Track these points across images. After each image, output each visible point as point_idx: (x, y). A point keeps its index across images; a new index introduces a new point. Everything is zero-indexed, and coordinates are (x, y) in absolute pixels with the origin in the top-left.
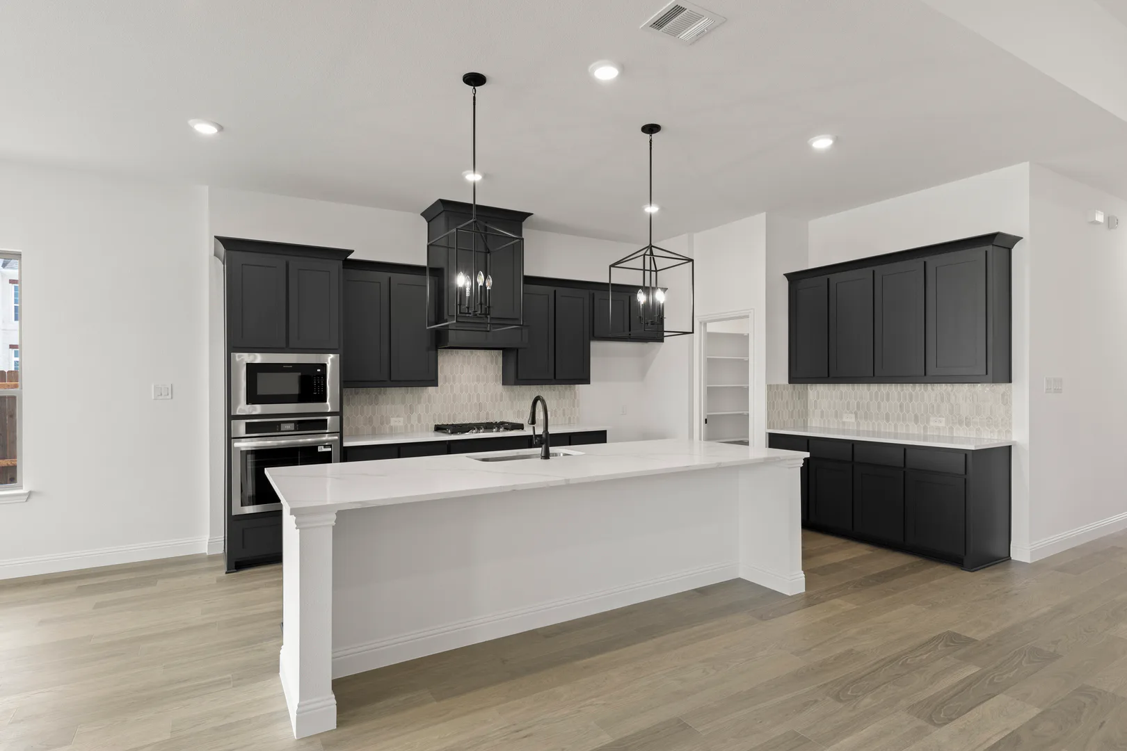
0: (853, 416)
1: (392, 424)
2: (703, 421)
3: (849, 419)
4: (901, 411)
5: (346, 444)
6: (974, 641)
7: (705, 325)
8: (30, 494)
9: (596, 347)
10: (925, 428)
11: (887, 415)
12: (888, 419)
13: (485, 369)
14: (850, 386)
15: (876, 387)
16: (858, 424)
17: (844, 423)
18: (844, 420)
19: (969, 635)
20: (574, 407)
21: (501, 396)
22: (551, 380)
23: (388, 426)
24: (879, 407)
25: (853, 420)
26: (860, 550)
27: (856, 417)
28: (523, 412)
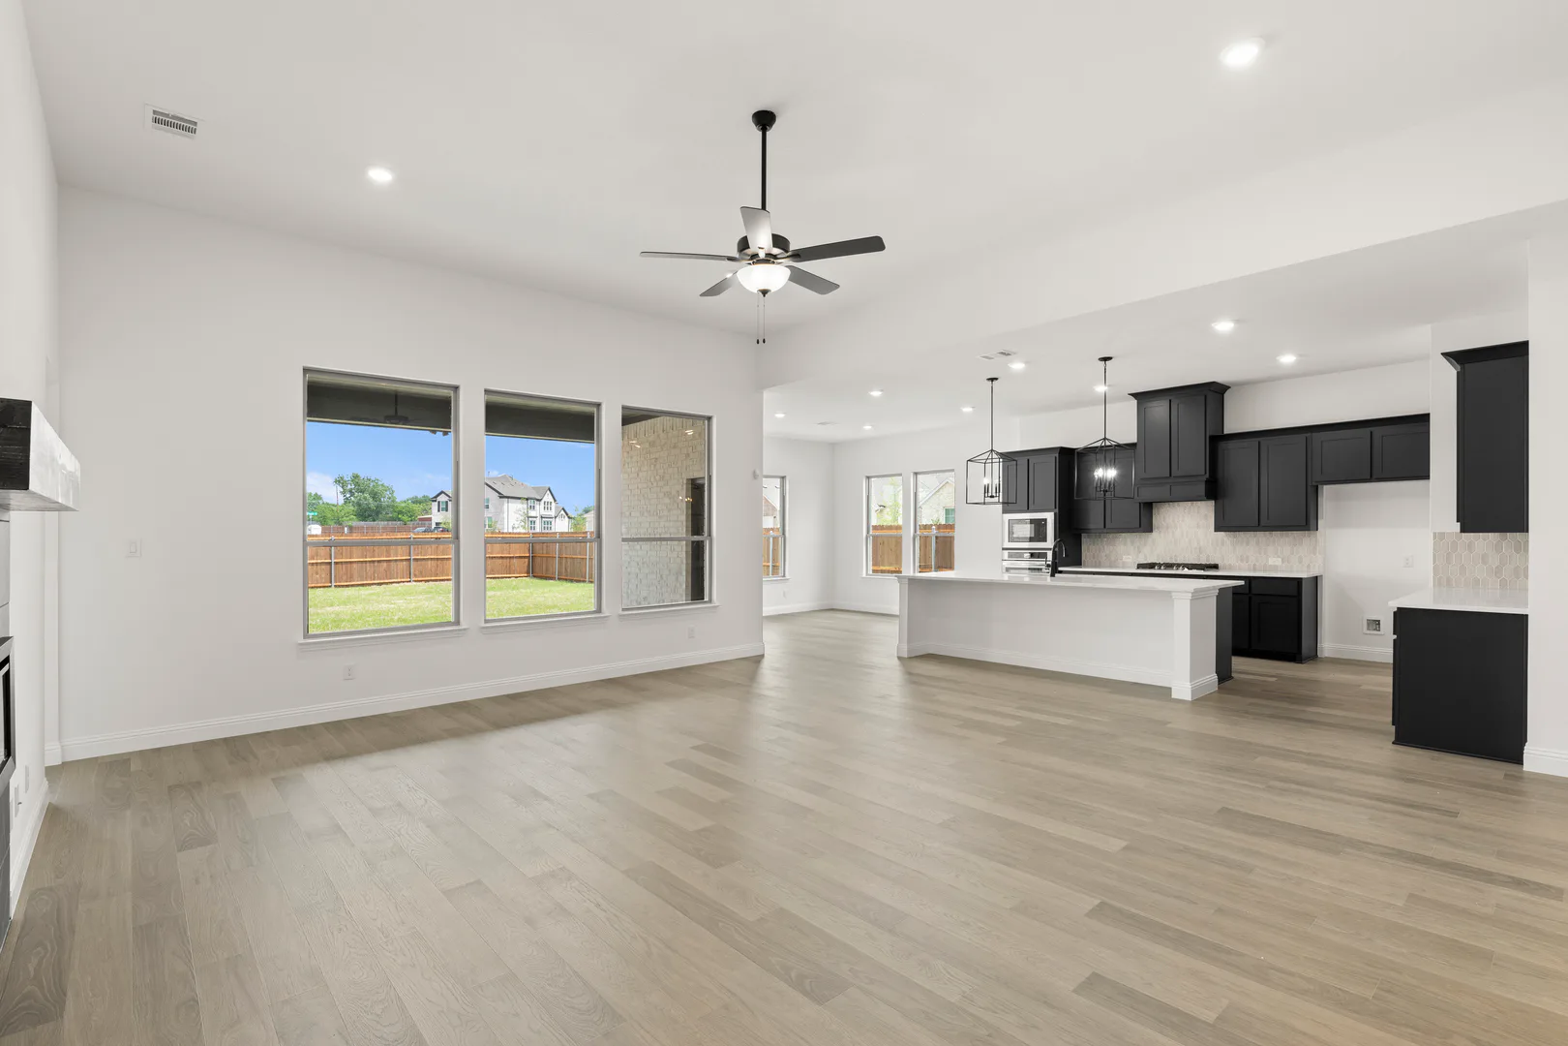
1: (1124, 560)
9: (1324, 490)
13: (1199, 517)
21: (1214, 540)
22: (1256, 526)
23: (1121, 561)
28: (1248, 557)
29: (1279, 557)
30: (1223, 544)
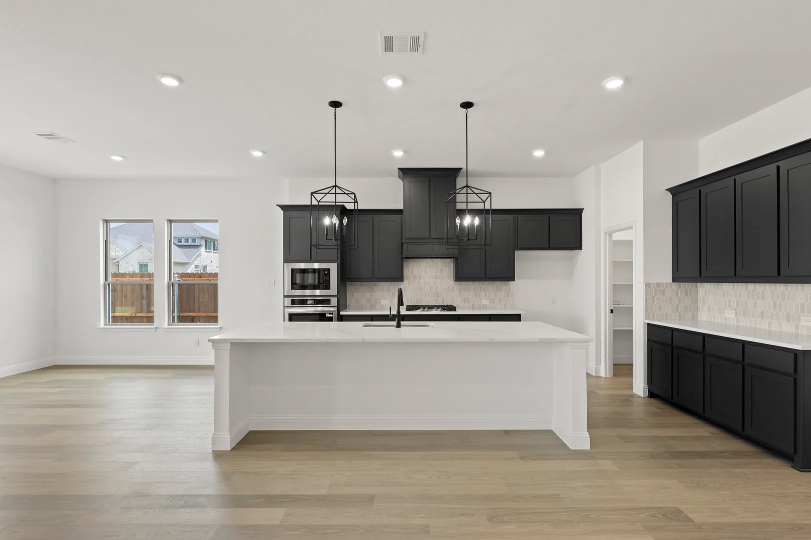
0: (734, 312)
1: (382, 303)
2: (608, 311)
3: (730, 315)
4: (775, 309)
5: (342, 313)
6: (692, 521)
7: (611, 235)
8: (221, 328)
9: (518, 254)
10: (797, 327)
11: (762, 313)
12: (763, 317)
13: (441, 270)
14: (731, 284)
15: (753, 287)
16: (738, 320)
17: (726, 319)
18: (727, 315)
19: (690, 515)
20: (508, 297)
21: (453, 288)
22: (483, 278)
23: (379, 304)
24: (755, 306)
25: (733, 316)
26: (704, 430)
27: (736, 315)
28: (468, 299)
29: (487, 299)
30: (453, 290)
